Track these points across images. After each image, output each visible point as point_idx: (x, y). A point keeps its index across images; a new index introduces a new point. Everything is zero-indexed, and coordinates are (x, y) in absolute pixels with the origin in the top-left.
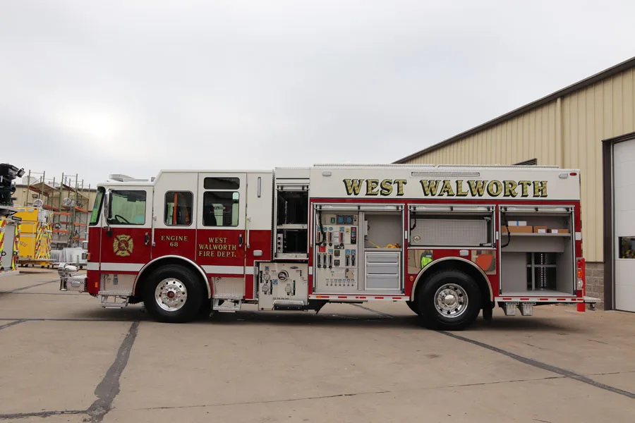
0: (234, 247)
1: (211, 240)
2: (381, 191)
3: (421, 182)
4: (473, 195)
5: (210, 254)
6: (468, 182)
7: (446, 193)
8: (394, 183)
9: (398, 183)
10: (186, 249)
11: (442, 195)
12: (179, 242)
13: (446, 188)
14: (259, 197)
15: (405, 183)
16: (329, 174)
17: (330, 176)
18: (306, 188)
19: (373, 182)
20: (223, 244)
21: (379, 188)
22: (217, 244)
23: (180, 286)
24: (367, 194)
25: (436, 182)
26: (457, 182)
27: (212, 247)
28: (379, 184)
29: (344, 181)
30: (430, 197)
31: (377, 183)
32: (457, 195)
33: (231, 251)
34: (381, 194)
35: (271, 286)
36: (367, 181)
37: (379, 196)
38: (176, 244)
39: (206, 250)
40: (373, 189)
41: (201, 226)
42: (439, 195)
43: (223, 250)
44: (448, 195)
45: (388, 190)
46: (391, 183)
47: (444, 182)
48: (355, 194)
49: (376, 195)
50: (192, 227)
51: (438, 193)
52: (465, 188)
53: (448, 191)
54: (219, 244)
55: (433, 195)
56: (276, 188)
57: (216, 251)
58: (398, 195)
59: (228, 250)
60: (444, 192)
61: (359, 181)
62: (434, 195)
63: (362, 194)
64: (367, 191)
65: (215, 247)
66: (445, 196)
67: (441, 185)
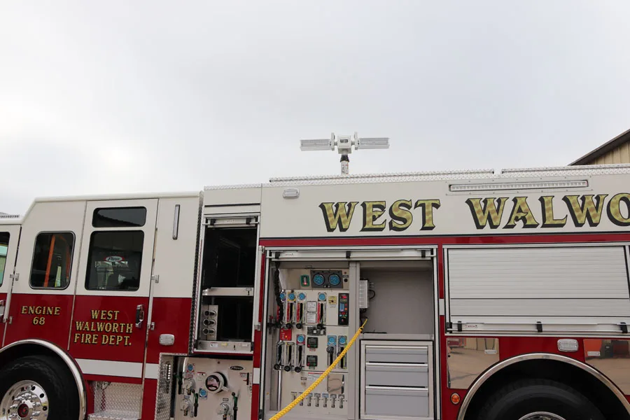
0: (130, 328)
1: (95, 315)
2: (391, 224)
3: (469, 202)
4: (577, 225)
5: (91, 340)
6: (565, 199)
7: (521, 223)
8: (416, 206)
9: (423, 206)
10: (56, 330)
11: (512, 227)
12: (47, 316)
13: (520, 212)
14: (175, 238)
15: (437, 206)
16: (294, 194)
17: (296, 197)
18: (253, 221)
19: (374, 206)
20: (113, 321)
21: (386, 216)
22: (103, 321)
23: (42, 396)
24: (363, 230)
25: (499, 201)
26: (542, 199)
27: (96, 327)
28: (387, 210)
29: (322, 206)
30: (487, 230)
31: (383, 208)
32: (544, 226)
33: (124, 334)
34: (392, 228)
35: (196, 401)
36: (364, 205)
37: (387, 232)
38: (42, 321)
39: (86, 332)
40: (374, 218)
41: (82, 291)
42: (507, 227)
43: (111, 333)
44: (526, 226)
45: (405, 221)
46: (409, 207)
47: (515, 200)
48: (342, 230)
49: (381, 229)
50: (69, 291)
51: (504, 222)
52: (560, 211)
53: (524, 219)
54: (107, 321)
55: (493, 227)
56: (203, 222)
57: (101, 334)
58: (423, 228)
59: (119, 333)
60: (517, 219)
61: (350, 205)
62: (496, 227)
63: (355, 229)
64: (365, 223)
65: (100, 327)
66: (519, 228)
67: (508, 206)
